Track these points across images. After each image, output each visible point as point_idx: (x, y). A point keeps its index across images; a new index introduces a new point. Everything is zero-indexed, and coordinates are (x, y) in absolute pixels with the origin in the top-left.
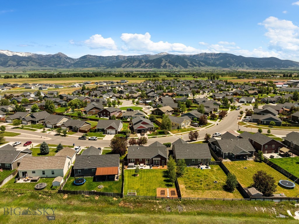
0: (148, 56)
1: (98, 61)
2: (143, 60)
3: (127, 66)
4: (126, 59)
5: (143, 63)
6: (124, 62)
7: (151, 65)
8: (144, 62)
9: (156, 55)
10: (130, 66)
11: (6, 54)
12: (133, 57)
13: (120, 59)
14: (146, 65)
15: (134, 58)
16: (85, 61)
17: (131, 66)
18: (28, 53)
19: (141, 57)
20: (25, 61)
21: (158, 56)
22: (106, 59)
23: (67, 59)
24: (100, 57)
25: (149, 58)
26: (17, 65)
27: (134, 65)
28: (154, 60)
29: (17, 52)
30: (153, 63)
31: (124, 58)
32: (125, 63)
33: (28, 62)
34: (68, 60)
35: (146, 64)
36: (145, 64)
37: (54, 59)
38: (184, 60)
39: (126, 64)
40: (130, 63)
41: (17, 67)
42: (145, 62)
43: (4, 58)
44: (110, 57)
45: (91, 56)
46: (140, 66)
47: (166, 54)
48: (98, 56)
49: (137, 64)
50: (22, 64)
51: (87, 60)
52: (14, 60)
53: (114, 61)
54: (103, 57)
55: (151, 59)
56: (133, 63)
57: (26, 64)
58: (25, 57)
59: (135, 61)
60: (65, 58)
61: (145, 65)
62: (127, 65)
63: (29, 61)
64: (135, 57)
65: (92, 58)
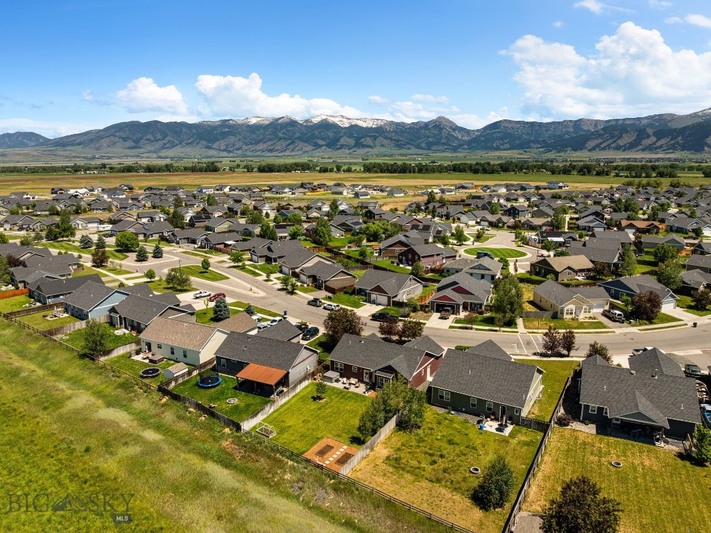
0: (669, 118)
1: (528, 134)
2: (650, 131)
3: (602, 146)
4: (600, 128)
5: (648, 136)
6: (596, 135)
7: (672, 142)
8: (651, 134)
9: (695, 115)
10: (609, 145)
11: (338, 123)
13: (585, 128)
14: (659, 144)
15: (623, 124)
16: (494, 136)
17: (613, 145)
18: (378, 120)
19: (644, 122)
20: (370, 136)
21: (699, 116)
23: (454, 130)
24: (533, 124)
25: (669, 124)
26: (355, 146)
27: (621, 142)
28: (685, 128)
29: (358, 119)
30: (680, 138)
31: (596, 125)
32: (597, 138)
33: (375, 138)
34: (456, 134)
35: (657, 141)
36: (655, 139)
37: (427, 132)
39: (600, 141)
40: (612, 138)
41: (354, 149)
42: (655, 134)
43: (334, 132)
44: (558, 123)
45: (510, 122)
46: (641, 147)
48: (527, 123)
49: (630, 140)
50: (364, 143)
51: (499, 132)
52: (350, 136)
53: (567, 133)
54: (540, 125)
55: (674, 125)
56: (620, 137)
57: (371, 144)
58: (371, 128)
59: (627, 132)
60: (451, 128)
61: (654, 143)
62: (601, 143)
63: (377, 137)
64: (627, 122)
65: (513, 128)
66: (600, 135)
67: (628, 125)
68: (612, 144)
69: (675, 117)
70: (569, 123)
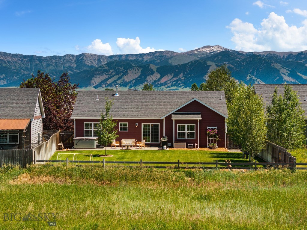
0: (169, 55)
1: (27, 69)
2: (153, 67)
3: (108, 82)
4: (103, 63)
5: (152, 73)
6: (100, 70)
7: (175, 79)
8: (155, 70)
9: (191, 54)
10: (115, 81)
12: (124, 58)
13: (88, 63)
14: (163, 80)
15: (126, 60)
17: (119, 82)
19: (146, 58)
21: (195, 55)
22: (48, 65)
24: (31, 58)
25: (170, 61)
27: (127, 79)
28: (185, 65)
30: (181, 75)
31: (99, 60)
32: (102, 74)
35: (161, 77)
36: (159, 76)
38: (272, 65)
39: (105, 77)
40: (117, 74)
42: (158, 70)
44: (60, 57)
47: (218, 50)
48: (25, 57)
49: (136, 76)
53: (70, 68)
54: (40, 59)
55: (174, 63)
56: (125, 73)
59: (131, 68)
61: (159, 80)
62: (107, 80)
64: (130, 58)
65: (9, 62)
66: (105, 71)
67: (131, 61)
68: (117, 80)
69: (175, 54)
70: (71, 58)
